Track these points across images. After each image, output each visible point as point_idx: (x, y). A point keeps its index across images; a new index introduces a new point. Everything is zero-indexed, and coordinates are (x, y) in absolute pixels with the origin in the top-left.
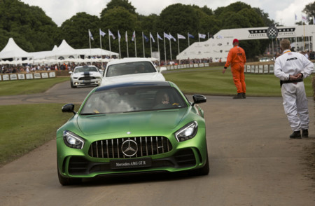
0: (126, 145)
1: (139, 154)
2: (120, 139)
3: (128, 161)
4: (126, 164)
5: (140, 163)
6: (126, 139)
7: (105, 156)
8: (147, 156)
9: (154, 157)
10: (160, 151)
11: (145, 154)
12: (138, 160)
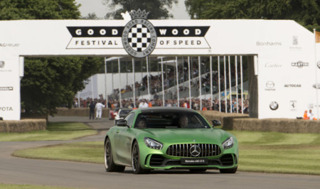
0: (193, 149)
1: (200, 155)
2: (189, 145)
3: (193, 159)
4: (192, 161)
5: (201, 161)
6: (193, 144)
7: (178, 155)
8: (206, 157)
9: (209, 157)
10: (214, 154)
11: (204, 156)
12: (200, 159)
